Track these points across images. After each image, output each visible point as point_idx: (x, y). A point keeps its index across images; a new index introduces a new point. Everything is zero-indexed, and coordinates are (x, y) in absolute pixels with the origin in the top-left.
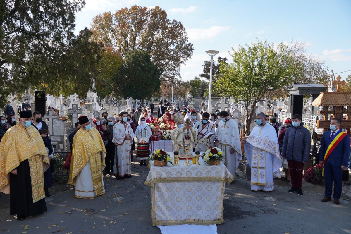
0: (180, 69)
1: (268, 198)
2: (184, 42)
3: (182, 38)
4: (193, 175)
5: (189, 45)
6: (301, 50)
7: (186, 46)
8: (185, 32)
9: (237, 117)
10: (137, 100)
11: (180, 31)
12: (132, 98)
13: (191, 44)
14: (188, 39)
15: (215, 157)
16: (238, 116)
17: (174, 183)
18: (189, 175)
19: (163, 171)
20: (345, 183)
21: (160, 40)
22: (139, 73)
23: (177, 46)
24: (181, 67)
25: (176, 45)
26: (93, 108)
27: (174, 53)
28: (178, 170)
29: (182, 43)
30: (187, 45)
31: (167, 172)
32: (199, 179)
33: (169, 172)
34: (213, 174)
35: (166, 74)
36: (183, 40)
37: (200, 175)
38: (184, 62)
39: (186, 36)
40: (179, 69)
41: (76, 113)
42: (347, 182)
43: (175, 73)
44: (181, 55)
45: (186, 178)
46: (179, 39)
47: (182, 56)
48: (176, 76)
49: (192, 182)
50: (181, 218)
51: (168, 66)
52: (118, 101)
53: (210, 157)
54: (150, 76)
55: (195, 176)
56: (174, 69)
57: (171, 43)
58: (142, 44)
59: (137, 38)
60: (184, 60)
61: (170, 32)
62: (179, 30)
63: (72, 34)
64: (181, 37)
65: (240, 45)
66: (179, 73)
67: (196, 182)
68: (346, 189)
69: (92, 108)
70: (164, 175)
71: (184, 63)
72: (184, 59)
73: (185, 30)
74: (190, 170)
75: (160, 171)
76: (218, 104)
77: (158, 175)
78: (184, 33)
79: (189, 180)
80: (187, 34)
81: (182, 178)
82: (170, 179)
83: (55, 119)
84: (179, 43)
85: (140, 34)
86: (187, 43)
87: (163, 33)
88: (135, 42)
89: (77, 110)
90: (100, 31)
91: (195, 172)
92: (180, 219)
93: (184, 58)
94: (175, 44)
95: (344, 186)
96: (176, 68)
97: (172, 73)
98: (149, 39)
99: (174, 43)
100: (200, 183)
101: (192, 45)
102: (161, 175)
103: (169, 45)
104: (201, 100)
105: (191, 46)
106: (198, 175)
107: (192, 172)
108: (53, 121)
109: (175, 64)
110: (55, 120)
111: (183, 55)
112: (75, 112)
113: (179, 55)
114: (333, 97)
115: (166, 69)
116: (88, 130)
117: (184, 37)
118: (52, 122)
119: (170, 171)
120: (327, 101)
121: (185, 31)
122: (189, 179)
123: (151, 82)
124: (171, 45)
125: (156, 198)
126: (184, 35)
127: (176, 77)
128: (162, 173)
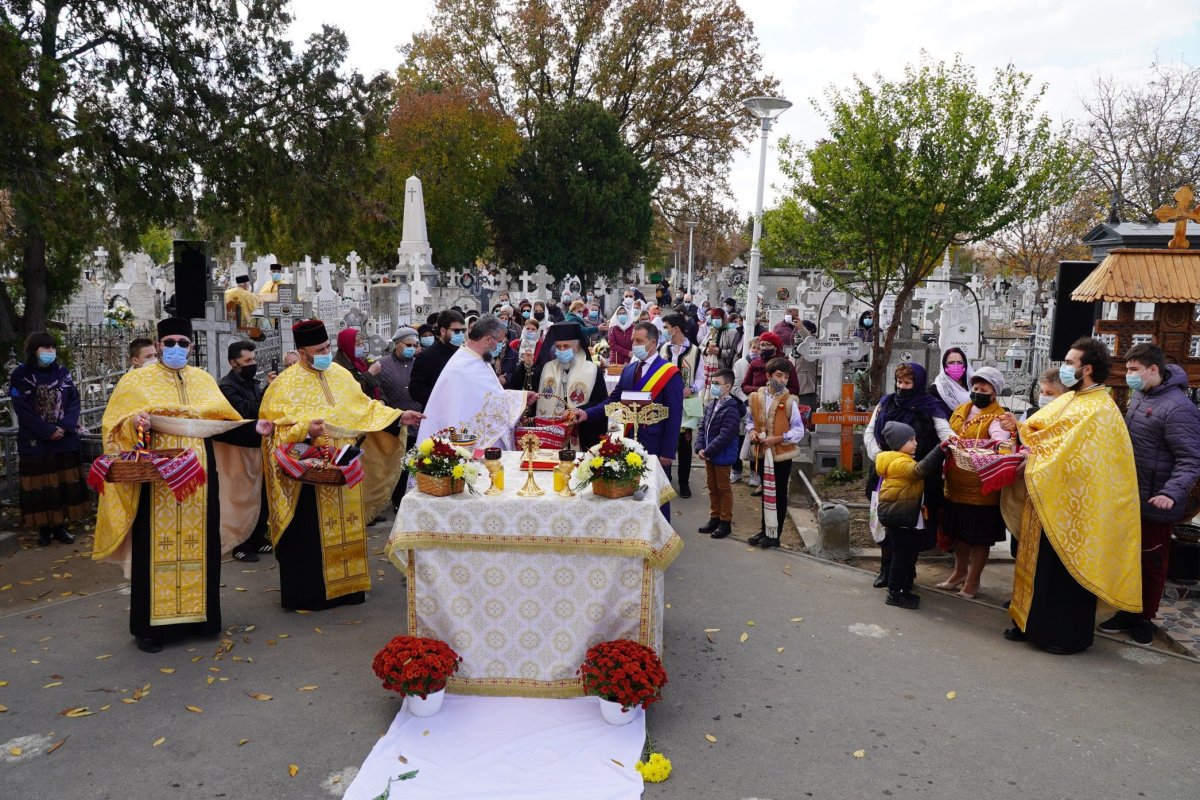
0: (728, 169)
1: (863, 625)
2: (748, 73)
3: (741, 56)
4: (544, 531)
5: (767, 84)
6: (1188, 93)
7: (756, 89)
8: (752, 36)
9: (838, 339)
10: (568, 275)
11: (733, 33)
12: (546, 270)
13: (774, 79)
14: (763, 62)
15: (610, 468)
16: (840, 336)
17: (479, 553)
18: (527, 531)
19: (443, 511)
20: (1181, 592)
21: (662, 66)
22: (577, 182)
23: (724, 87)
24: (733, 161)
25: (716, 84)
26: (400, 303)
27: (711, 113)
28: (490, 510)
29: (737, 75)
30: (758, 83)
31: (453, 517)
32: (561, 546)
33: (459, 515)
34: (611, 530)
35: (681, 186)
36: (742, 65)
37: (565, 531)
38: (745, 143)
39: (755, 51)
40: (725, 169)
41: (291, 315)
42: (1189, 588)
43: (713, 185)
44: (736, 121)
45: (519, 539)
46: (728, 61)
47: (738, 123)
48: (715, 194)
49: (540, 555)
50: (505, 670)
51: (687, 158)
52: (474, 277)
53: (593, 469)
54: (614, 195)
55: (549, 534)
56: (711, 171)
57: (701, 77)
58: (601, 81)
59: (585, 59)
60: (746, 137)
61: (699, 36)
62: (729, 29)
63: (285, 49)
64: (735, 55)
65: (858, 77)
66: (727, 183)
67: (553, 555)
68: (1179, 612)
69: (395, 301)
70: (444, 526)
71: (746, 147)
72: (745, 133)
73: (751, 28)
74: (534, 513)
75: (430, 510)
76: (809, 293)
77: (424, 525)
78: (749, 38)
79: (532, 545)
80: (759, 41)
81: (504, 539)
82: (463, 541)
83: (224, 332)
84: (730, 78)
85: (594, 47)
86: (759, 76)
87: (674, 43)
88: (574, 73)
89: (292, 306)
90: (457, 40)
91: (550, 520)
92: (499, 674)
93: (745, 128)
94: (712, 80)
95: (1178, 603)
96: (717, 167)
97: (704, 185)
98: (624, 66)
99: (711, 76)
100: (569, 558)
101: (777, 83)
102: (435, 523)
103: (692, 81)
104: (794, 279)
105: (773, 86)
106: (559, 531)
107: (541, 520)
108: (217, 340)
109: (712, 152)
110: (226, 336)
111: (742, 121)
112: (286, 311)
113: (728, 120)
114: (1153, 271)
115: (681, 169)
116: (320, 373)
117: (749, 55)
118: (215, 342)
119: (465, 512)
120: (1126, 283)
121: (751, 31)
122: (530, 543)
123: (618, 214)
124: (702, 84)
125: (417, 602)
126: (747, 46)
127: (718, 197)
128: (438, 518)
